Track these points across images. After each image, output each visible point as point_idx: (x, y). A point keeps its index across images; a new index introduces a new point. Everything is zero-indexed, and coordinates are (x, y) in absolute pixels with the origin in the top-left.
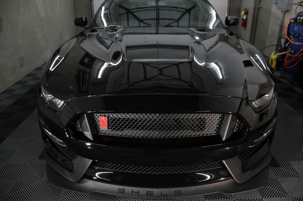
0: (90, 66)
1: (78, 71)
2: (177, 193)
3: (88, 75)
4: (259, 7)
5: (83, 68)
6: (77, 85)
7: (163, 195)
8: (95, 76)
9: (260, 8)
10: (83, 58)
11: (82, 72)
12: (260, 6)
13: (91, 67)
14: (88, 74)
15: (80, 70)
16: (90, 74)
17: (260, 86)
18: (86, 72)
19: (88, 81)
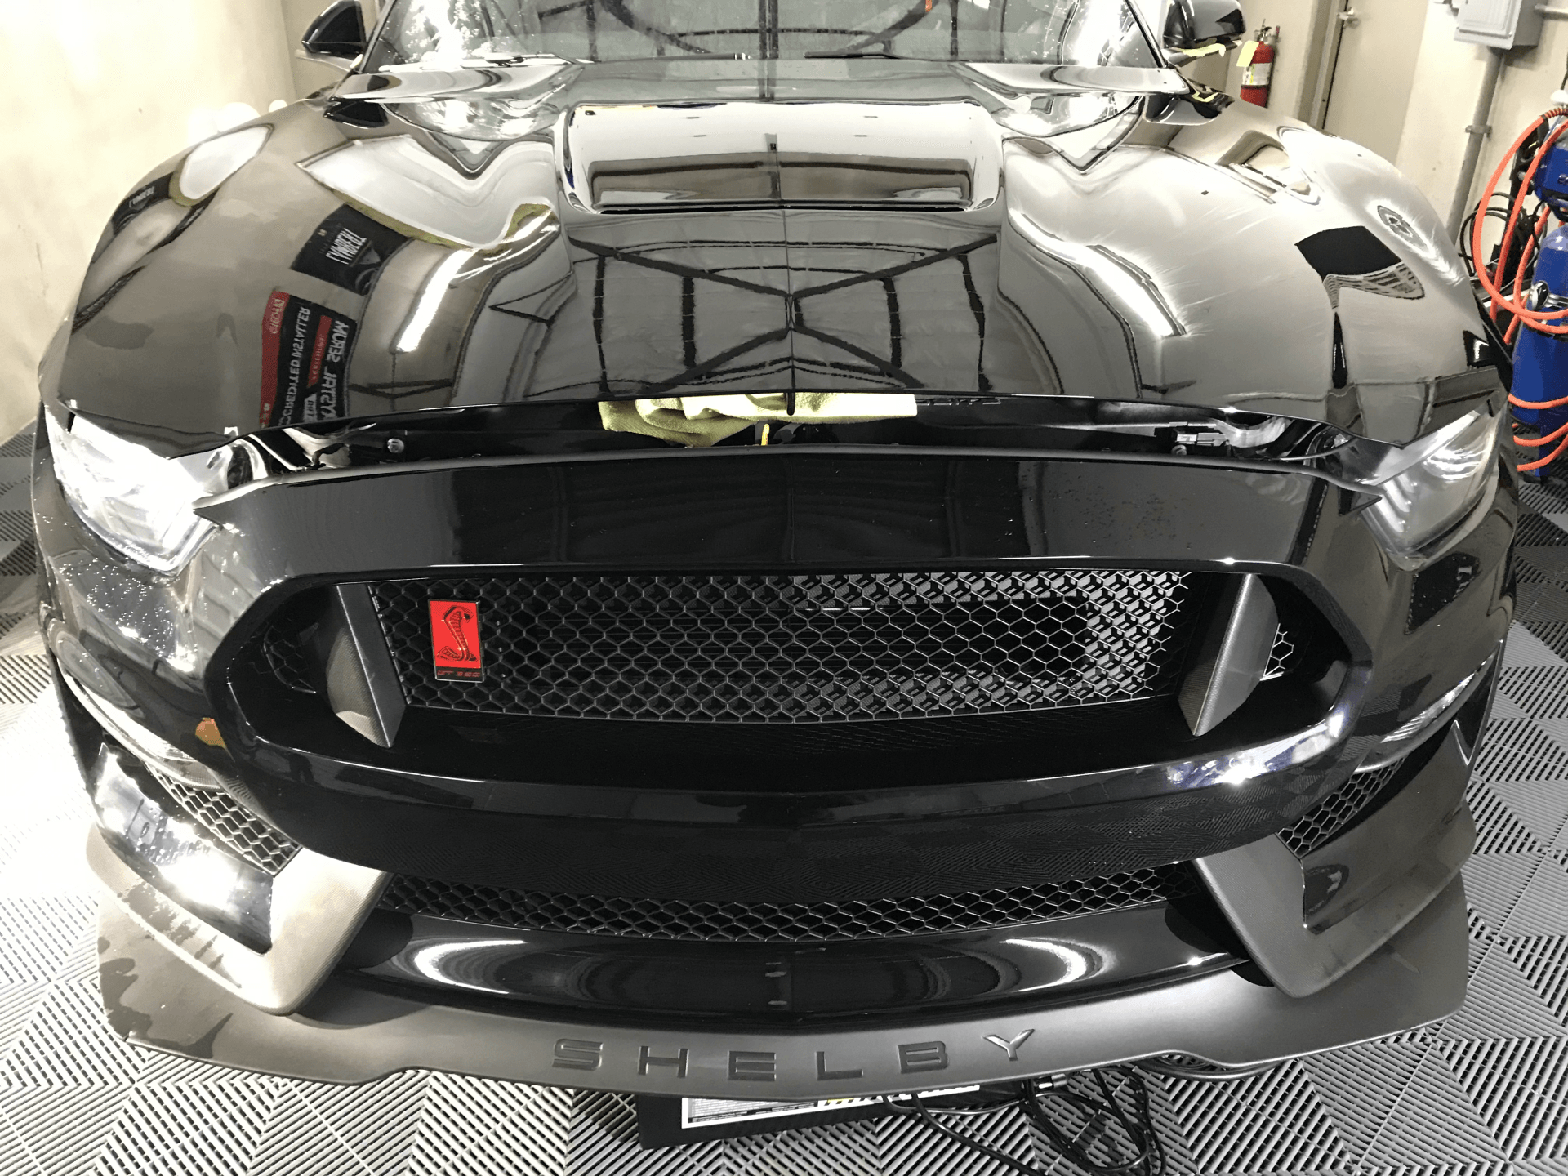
0: (360, 277)
1: (280, 305)
2: (919, 1058)
3: (344, 334)
4: (1344, 17)
5: (313, 289)
6: (267, 407)
7: (834, 1076)
8: (385, 340)
9: (1352, 21)
10: (323, 233)
11: (305, 314)
12: (1351, 12)
13: (367, 278)
14: (341, 329)
15: (294, 304)
16: (353, 328)
17: (1427, 388)
18: (336, 316)
19: (339, 369)
